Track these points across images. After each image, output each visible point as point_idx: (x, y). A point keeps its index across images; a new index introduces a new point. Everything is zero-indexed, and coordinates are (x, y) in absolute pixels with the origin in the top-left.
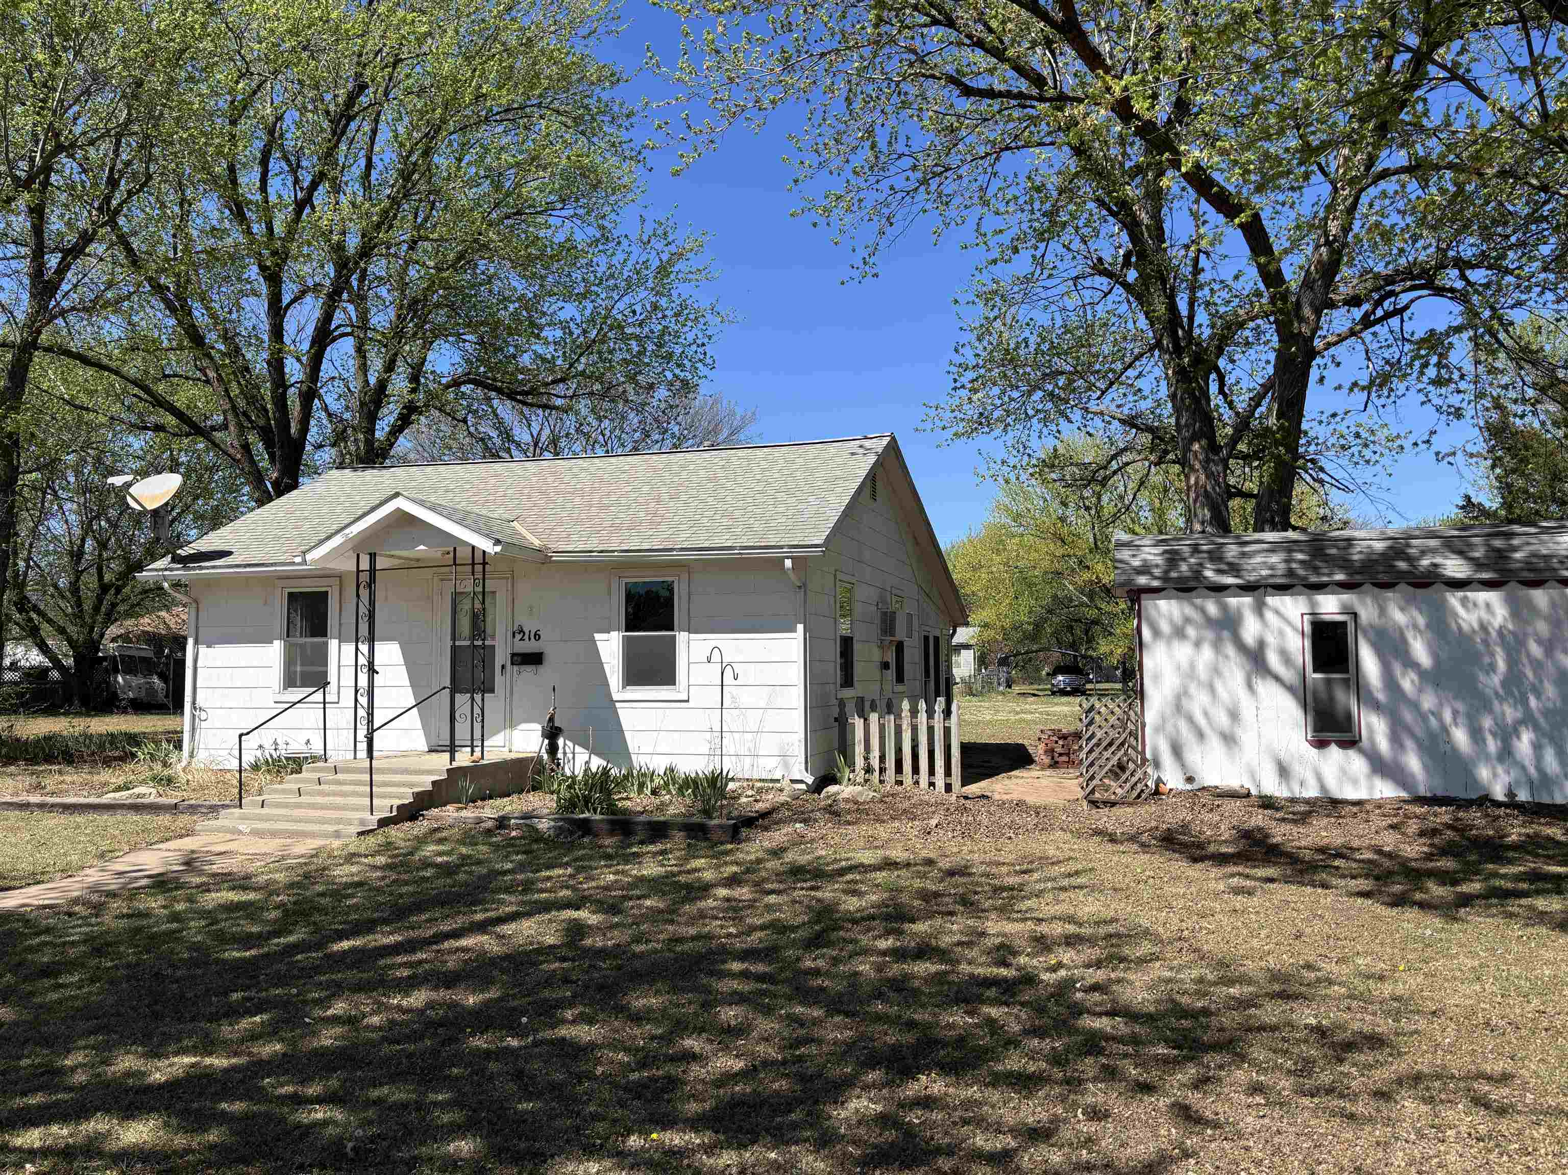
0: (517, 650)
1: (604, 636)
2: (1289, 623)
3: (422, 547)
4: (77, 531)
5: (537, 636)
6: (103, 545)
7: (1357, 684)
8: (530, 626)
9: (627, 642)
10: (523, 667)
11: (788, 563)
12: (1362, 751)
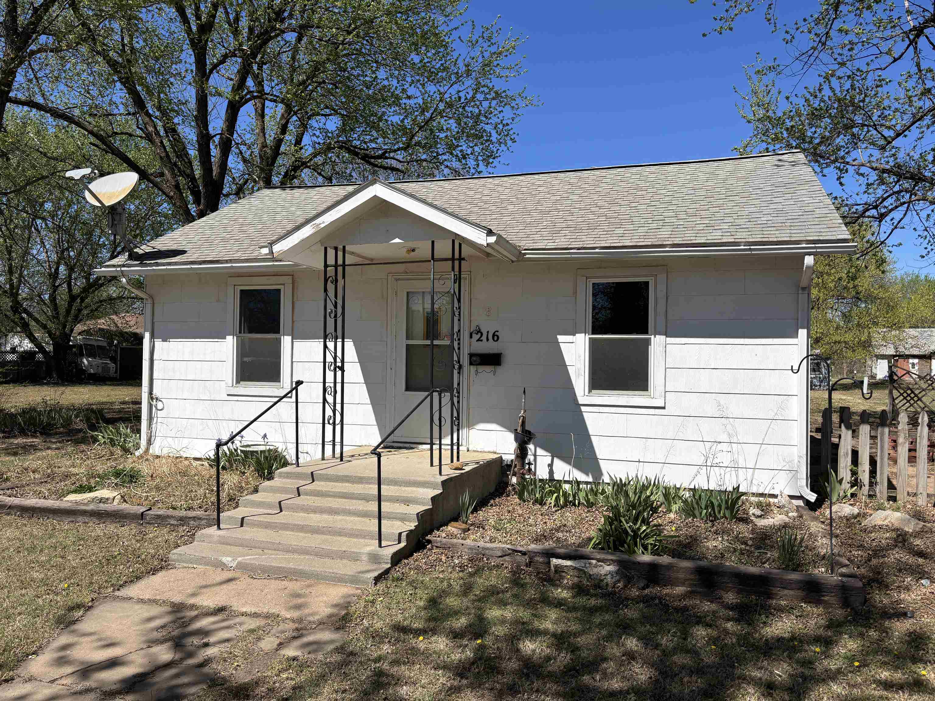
0: (473, 351)
1: (569, 338)
3: (397, 240)
4: (54, 257)
5: (496, 337)
6: (71, 269)
8: (487, 327)
9: (594, 345)
10: (481, 368)
11: (809, 260)
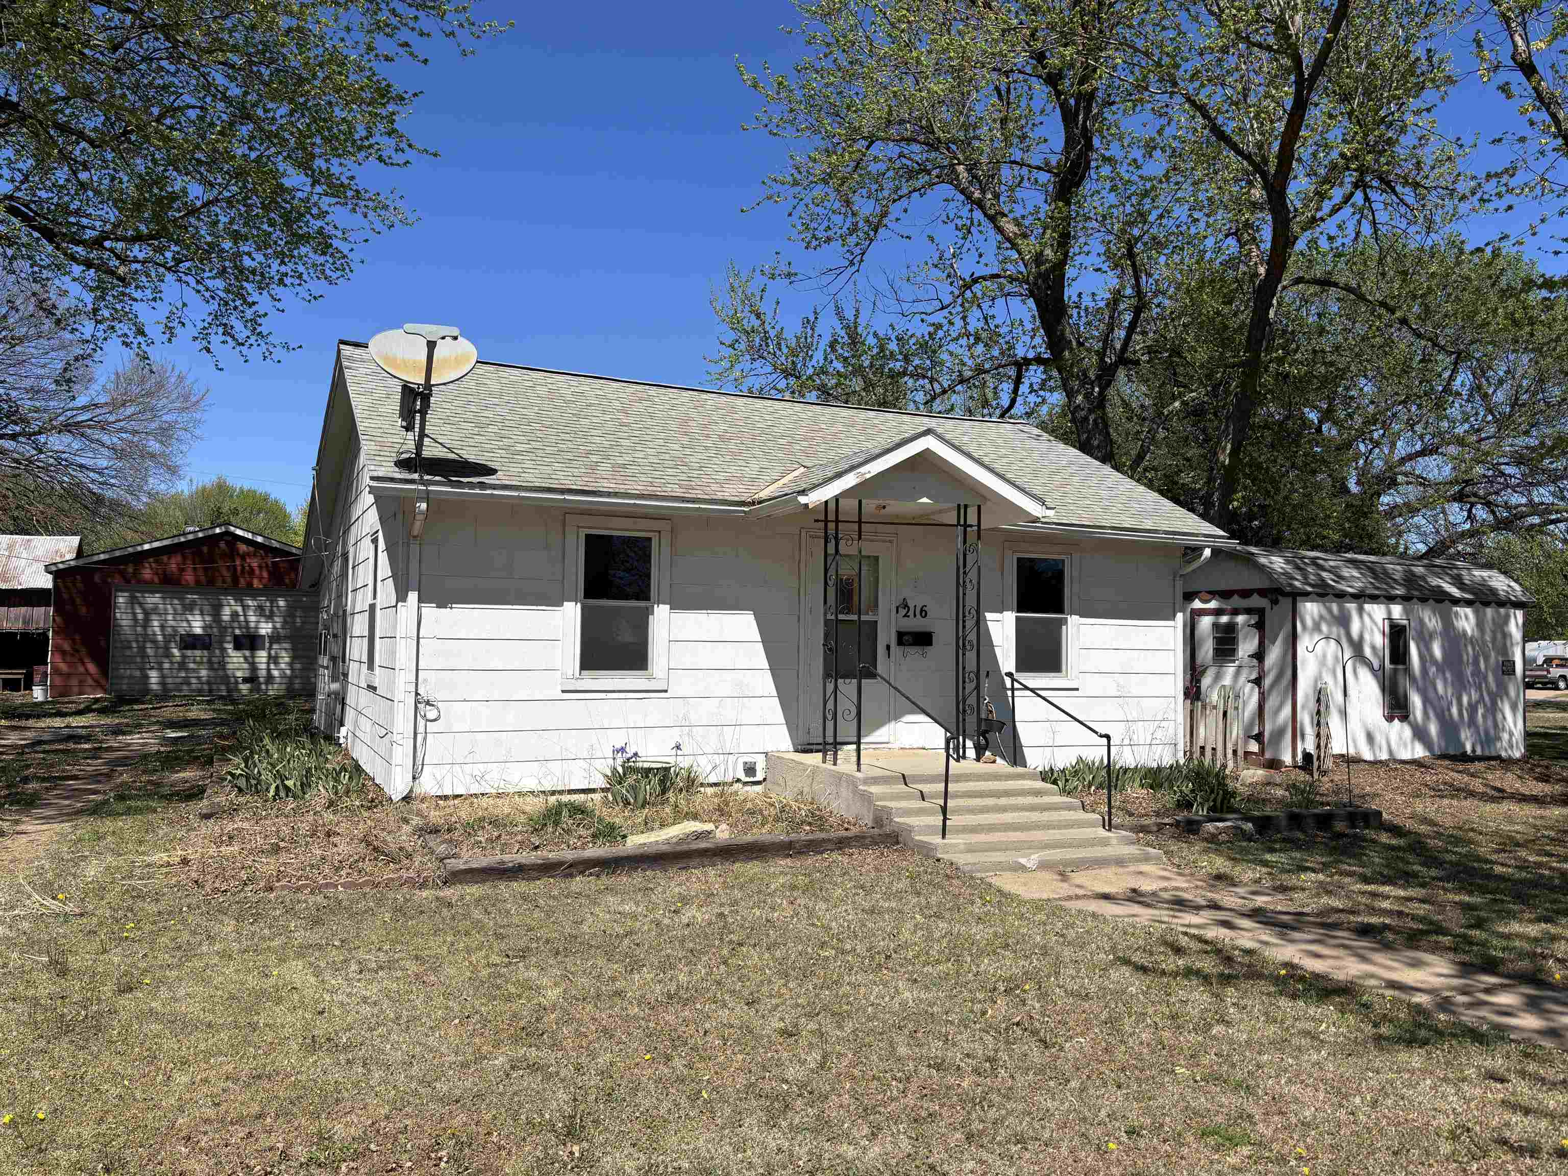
0: (902, 628)
1: (996, 616)
2: (1376, 624)
3: (925, 500)
5: (924, 613)
7: (1408, 670)
8: (914, 601)
9: (1020, 624)
10: (909, 649)
11: (1207, 552)
12: (1410, 724)
